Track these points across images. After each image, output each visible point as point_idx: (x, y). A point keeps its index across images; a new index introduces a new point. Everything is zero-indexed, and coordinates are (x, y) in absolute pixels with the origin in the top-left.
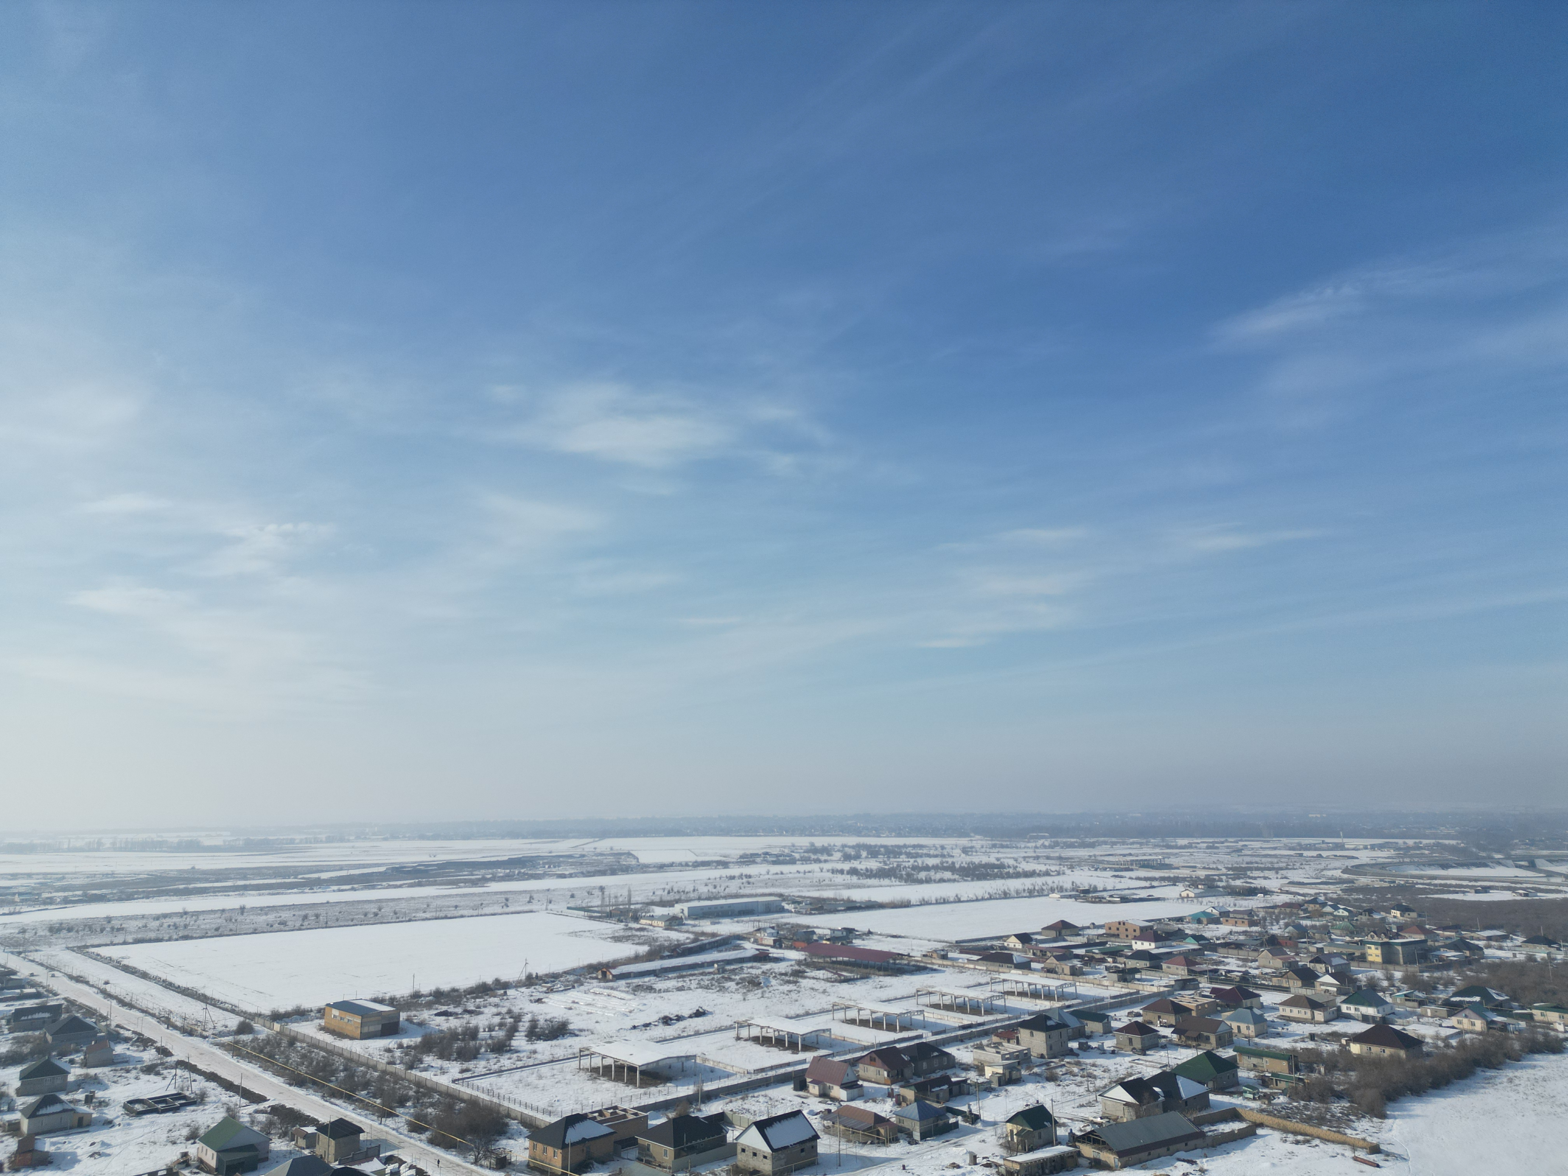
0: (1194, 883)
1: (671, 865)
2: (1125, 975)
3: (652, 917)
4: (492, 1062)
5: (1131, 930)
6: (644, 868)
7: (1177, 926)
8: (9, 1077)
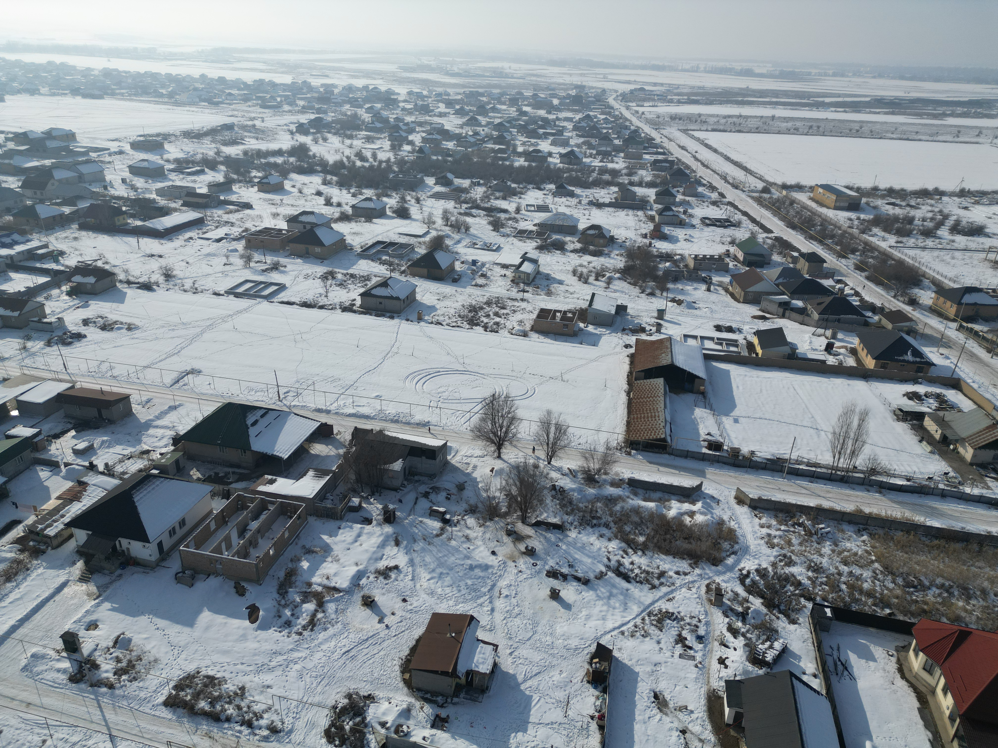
4: (920, 241)
8: (651, 193)
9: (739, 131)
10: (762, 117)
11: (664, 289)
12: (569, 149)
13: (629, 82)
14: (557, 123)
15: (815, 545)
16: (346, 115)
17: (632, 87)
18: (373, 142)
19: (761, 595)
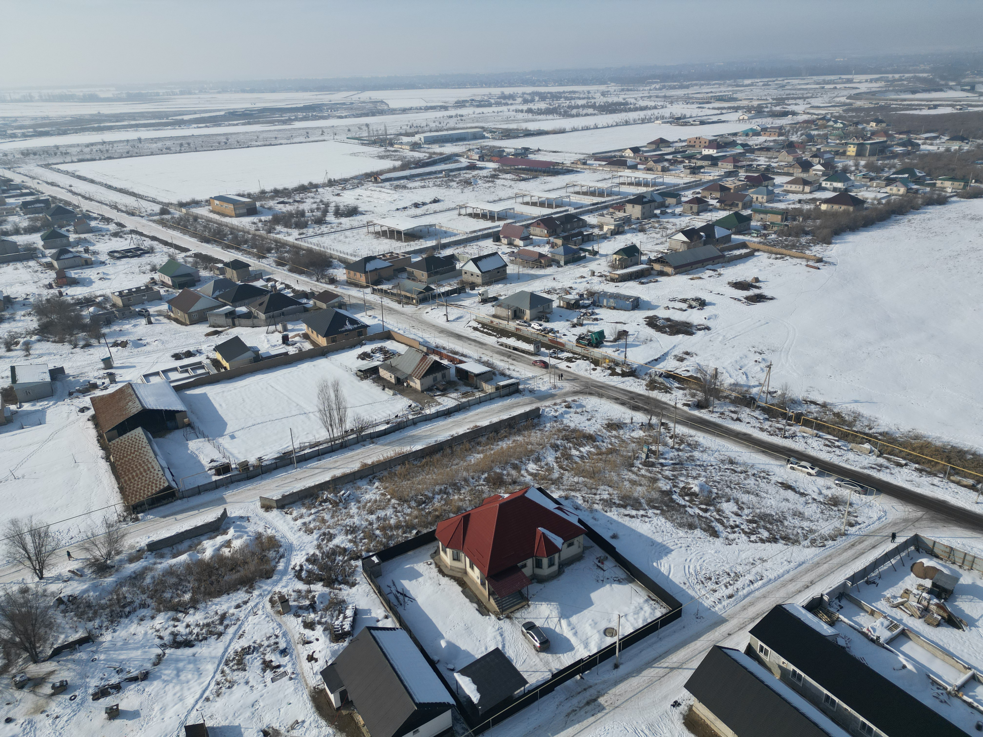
0: (749, 109)
1: (411, 109)
2: (694, 170)
3: (401, 143)
4: (317, 229)
5: (703, 142)
6: (393, 112)
7: (732, 138)
8: (35, 239)
10: (128, 141)
11: (99, 336)
15: (344, 511)
19: (320, 579)
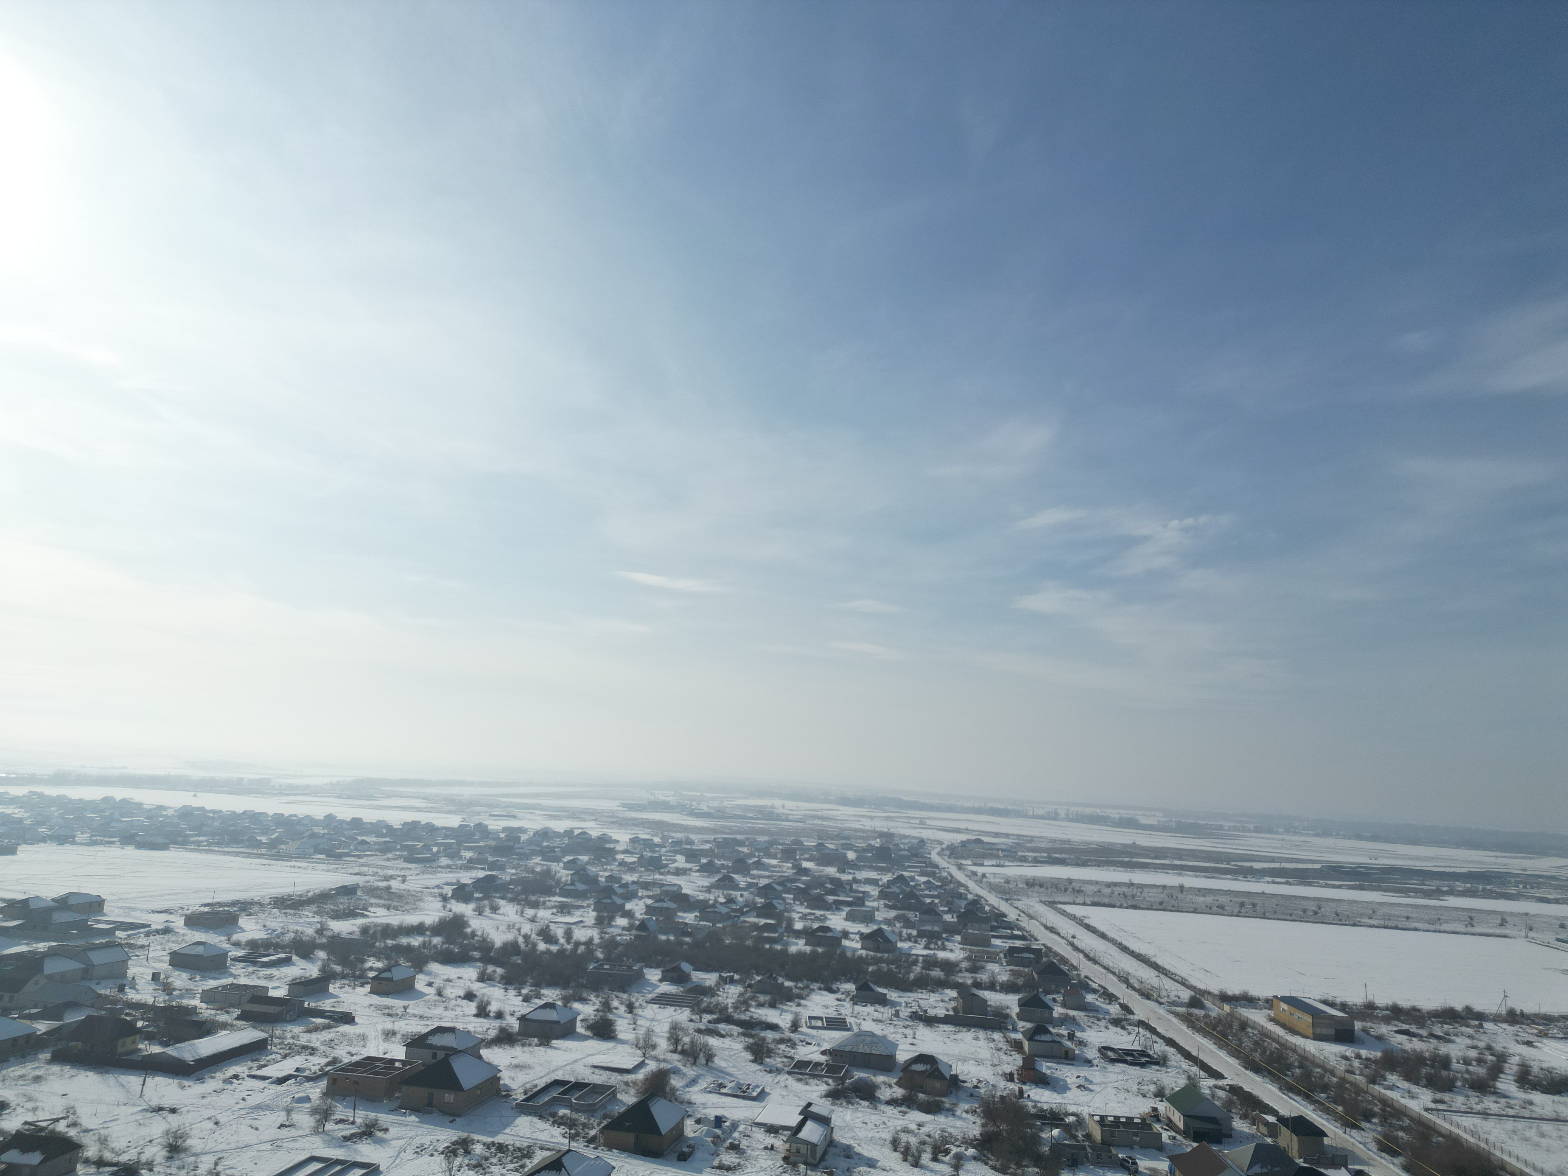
4: (1473, 1100)
8: (1011, 1002)
9: (1134, 907)
10: (1164, 887)
12: (875, 927)
13: (957, 831)
14: (855, 886)
16: (533, 872)
17: (964, 837)
18: (569, 913)
